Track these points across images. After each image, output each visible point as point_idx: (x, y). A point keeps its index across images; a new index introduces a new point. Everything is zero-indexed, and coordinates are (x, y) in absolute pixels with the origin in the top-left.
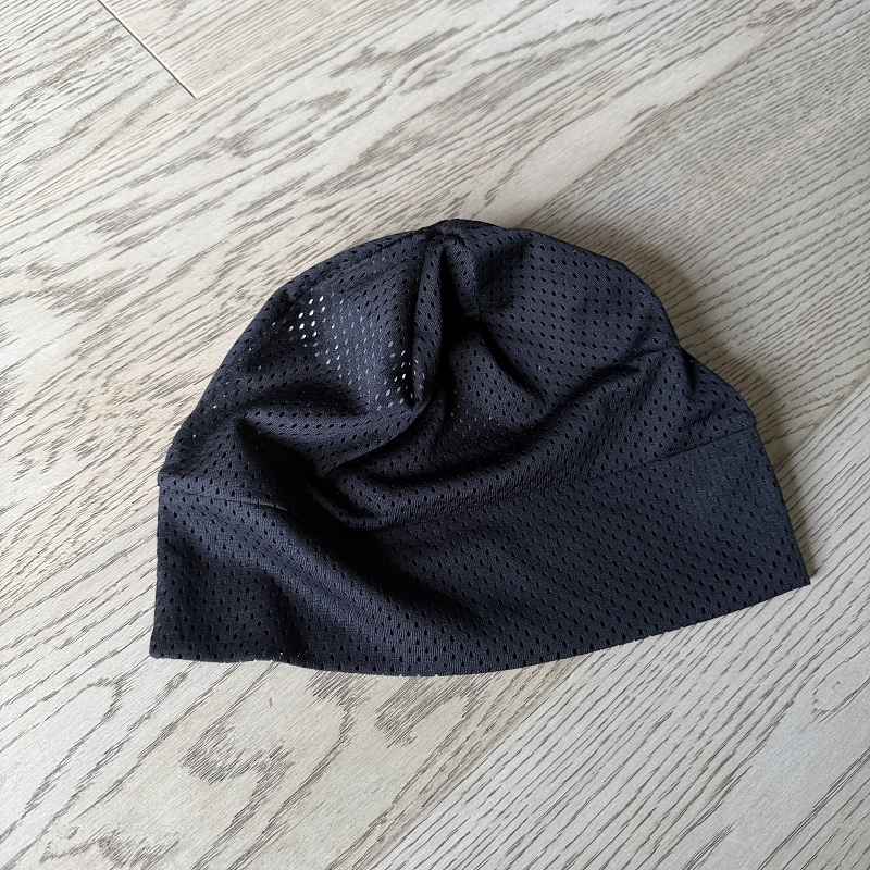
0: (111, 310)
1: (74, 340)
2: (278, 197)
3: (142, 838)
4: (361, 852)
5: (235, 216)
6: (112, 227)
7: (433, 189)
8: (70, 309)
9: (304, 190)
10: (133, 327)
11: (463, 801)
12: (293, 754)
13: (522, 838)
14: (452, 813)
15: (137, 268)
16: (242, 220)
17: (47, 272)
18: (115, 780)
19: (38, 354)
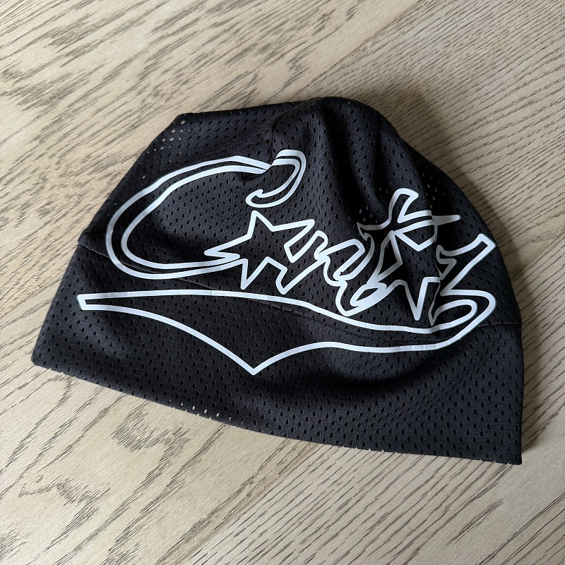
0: (63, 105)
1: (36, 129)
2: (186, 15)
3: (85, 485)
4: (235, 502)
5: (153, 31)
6: (63, 41)
7: (306, 7)
8: (33, 105)
9: (206, 10)
10: (78, 119)
11: (308, 471)
12: (190, 433)
13: (349, 500)
14: (300, 480)
15: (82, 73)
16: (158, 35)
17: (17, 76)
18: (67, 445)
19: (11, 140)
